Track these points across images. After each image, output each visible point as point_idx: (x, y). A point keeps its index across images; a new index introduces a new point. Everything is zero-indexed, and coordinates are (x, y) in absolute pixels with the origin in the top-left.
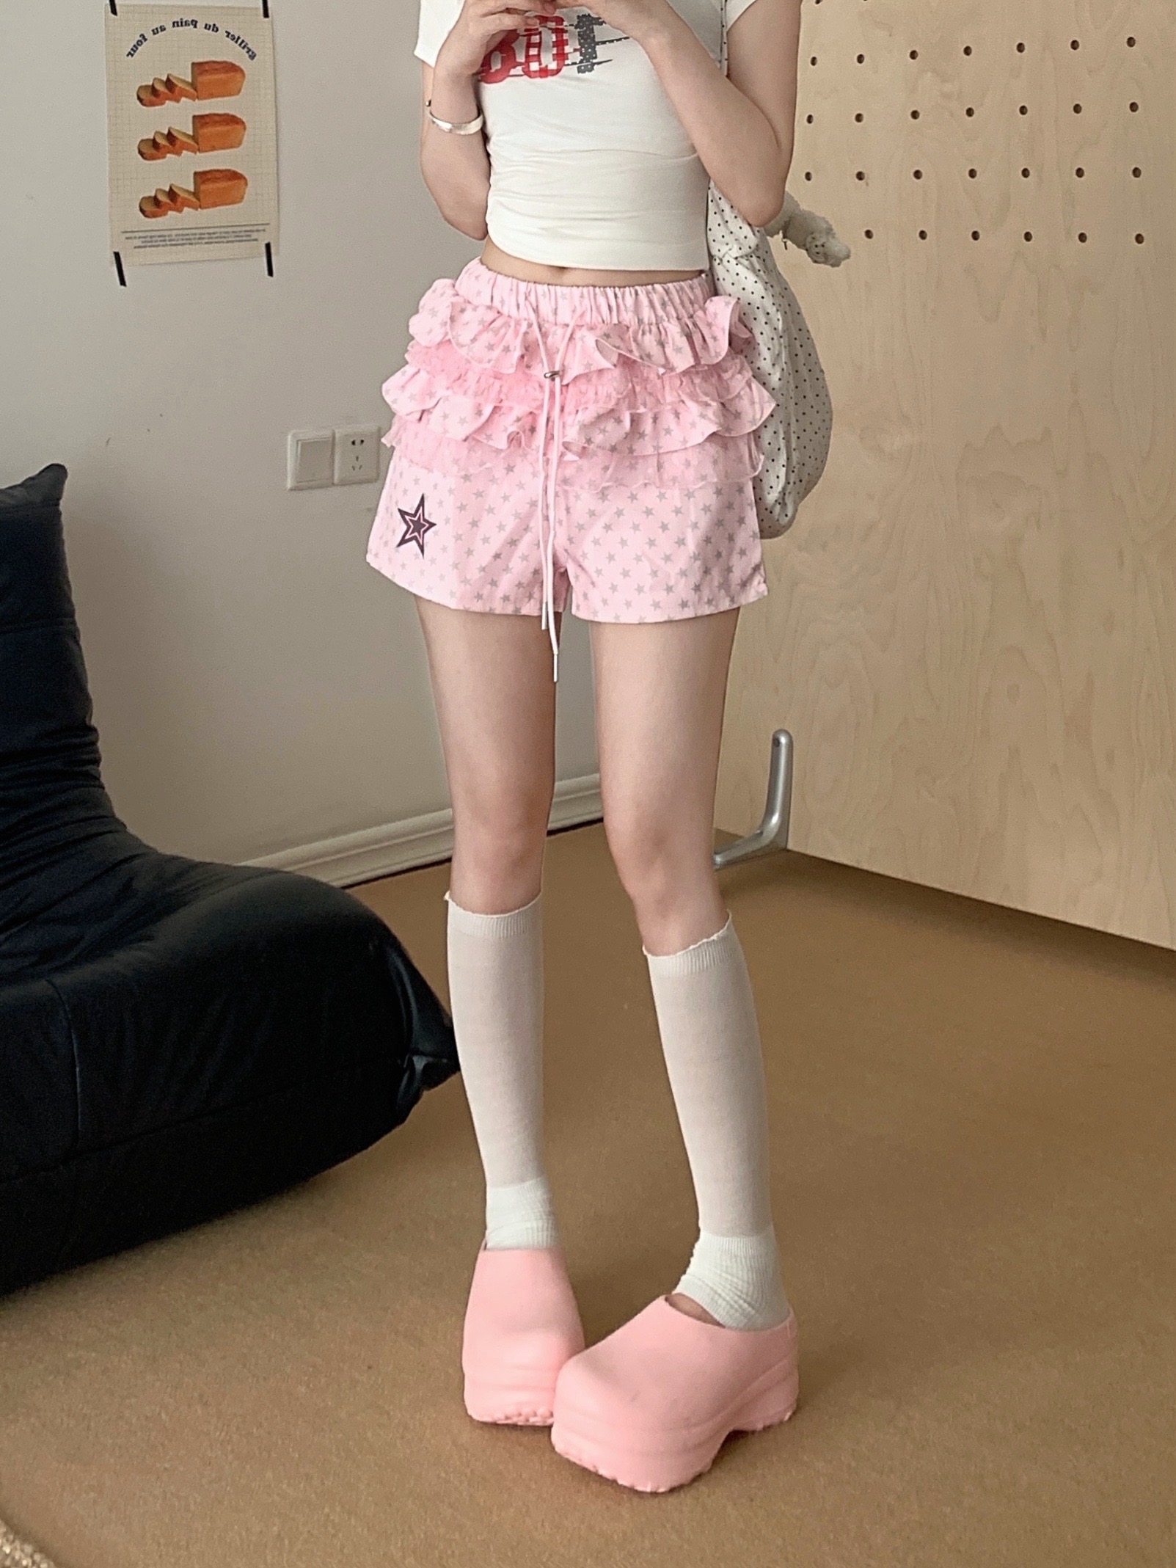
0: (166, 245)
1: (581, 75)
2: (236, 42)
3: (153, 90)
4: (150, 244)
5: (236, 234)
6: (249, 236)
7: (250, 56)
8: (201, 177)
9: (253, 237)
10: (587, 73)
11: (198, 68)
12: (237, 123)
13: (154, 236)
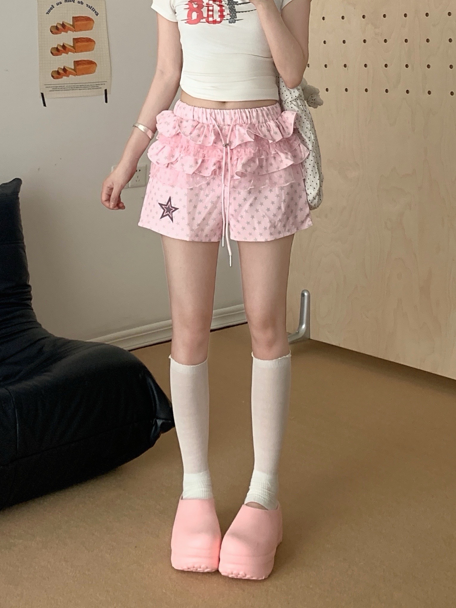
0: (63, 90)
1: (230, 24)
2: (91, 9)
3: (57, 28)
4: (56, 90)
5: (92, 86)
6: (98, 86)
7: (96, 14)
8: (77, 63)
9: (99, 87)
10: (233, 23)
11: (75, 19)
12: (92, 41)
13: (57, 87)
